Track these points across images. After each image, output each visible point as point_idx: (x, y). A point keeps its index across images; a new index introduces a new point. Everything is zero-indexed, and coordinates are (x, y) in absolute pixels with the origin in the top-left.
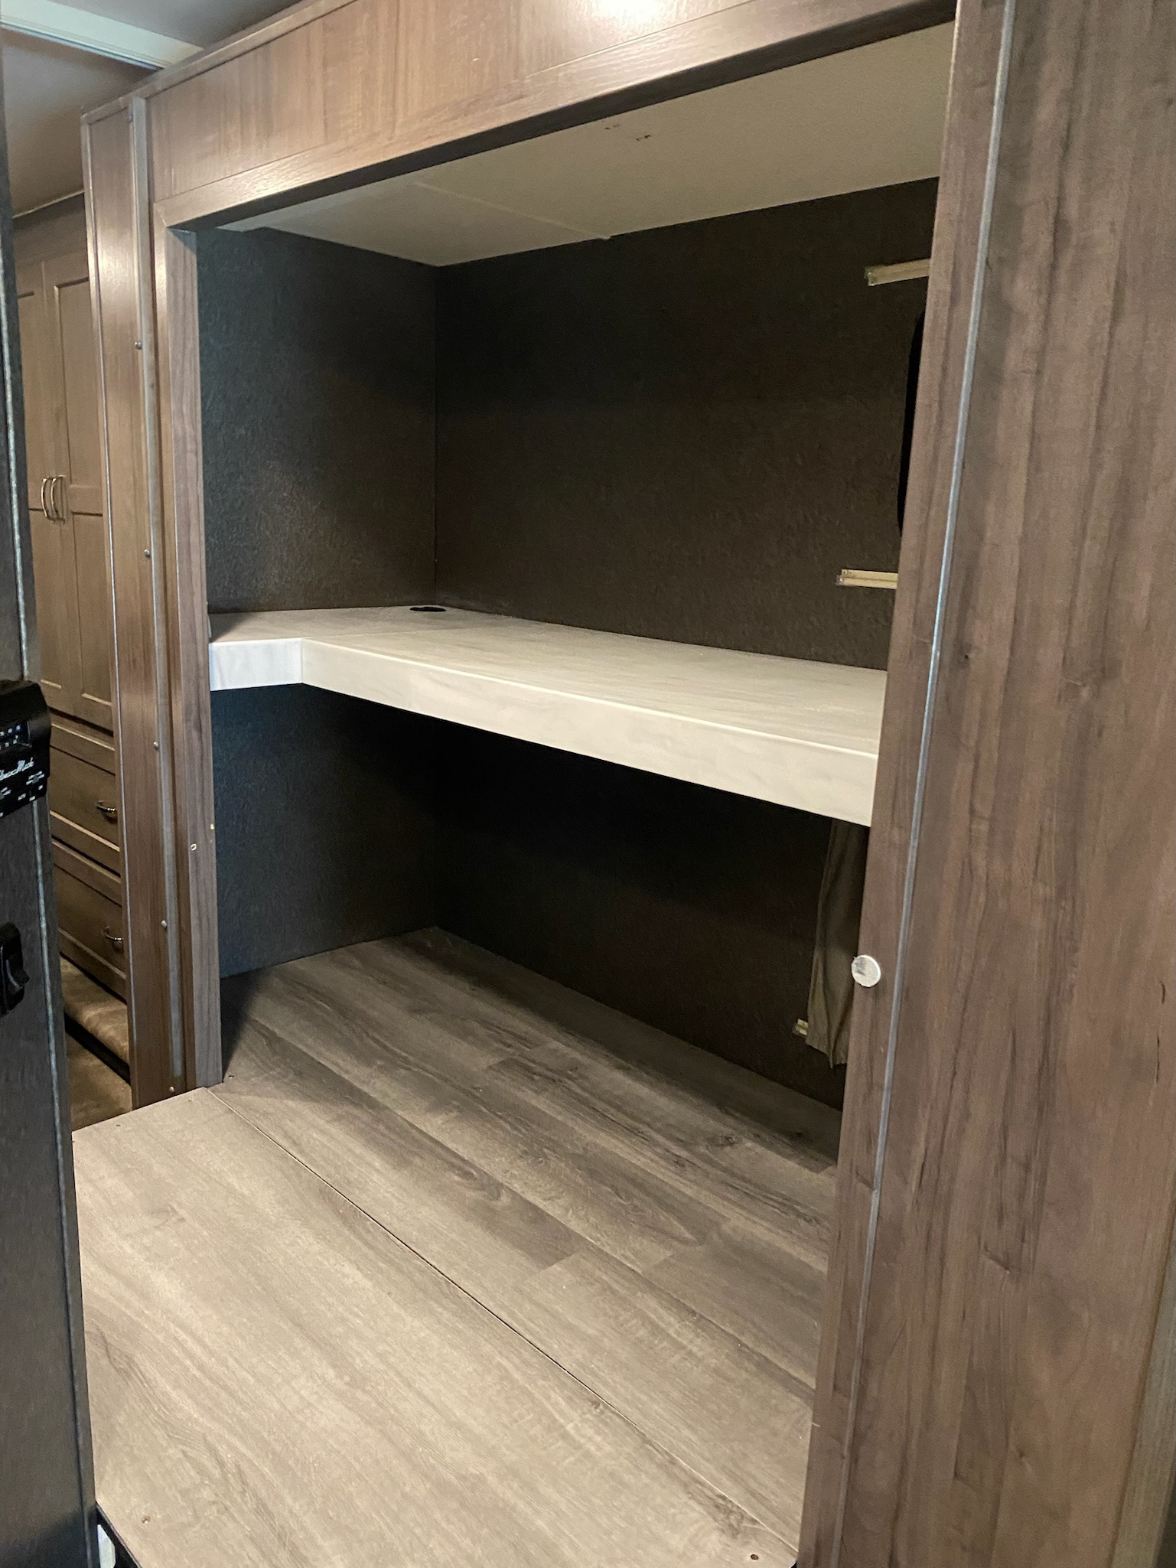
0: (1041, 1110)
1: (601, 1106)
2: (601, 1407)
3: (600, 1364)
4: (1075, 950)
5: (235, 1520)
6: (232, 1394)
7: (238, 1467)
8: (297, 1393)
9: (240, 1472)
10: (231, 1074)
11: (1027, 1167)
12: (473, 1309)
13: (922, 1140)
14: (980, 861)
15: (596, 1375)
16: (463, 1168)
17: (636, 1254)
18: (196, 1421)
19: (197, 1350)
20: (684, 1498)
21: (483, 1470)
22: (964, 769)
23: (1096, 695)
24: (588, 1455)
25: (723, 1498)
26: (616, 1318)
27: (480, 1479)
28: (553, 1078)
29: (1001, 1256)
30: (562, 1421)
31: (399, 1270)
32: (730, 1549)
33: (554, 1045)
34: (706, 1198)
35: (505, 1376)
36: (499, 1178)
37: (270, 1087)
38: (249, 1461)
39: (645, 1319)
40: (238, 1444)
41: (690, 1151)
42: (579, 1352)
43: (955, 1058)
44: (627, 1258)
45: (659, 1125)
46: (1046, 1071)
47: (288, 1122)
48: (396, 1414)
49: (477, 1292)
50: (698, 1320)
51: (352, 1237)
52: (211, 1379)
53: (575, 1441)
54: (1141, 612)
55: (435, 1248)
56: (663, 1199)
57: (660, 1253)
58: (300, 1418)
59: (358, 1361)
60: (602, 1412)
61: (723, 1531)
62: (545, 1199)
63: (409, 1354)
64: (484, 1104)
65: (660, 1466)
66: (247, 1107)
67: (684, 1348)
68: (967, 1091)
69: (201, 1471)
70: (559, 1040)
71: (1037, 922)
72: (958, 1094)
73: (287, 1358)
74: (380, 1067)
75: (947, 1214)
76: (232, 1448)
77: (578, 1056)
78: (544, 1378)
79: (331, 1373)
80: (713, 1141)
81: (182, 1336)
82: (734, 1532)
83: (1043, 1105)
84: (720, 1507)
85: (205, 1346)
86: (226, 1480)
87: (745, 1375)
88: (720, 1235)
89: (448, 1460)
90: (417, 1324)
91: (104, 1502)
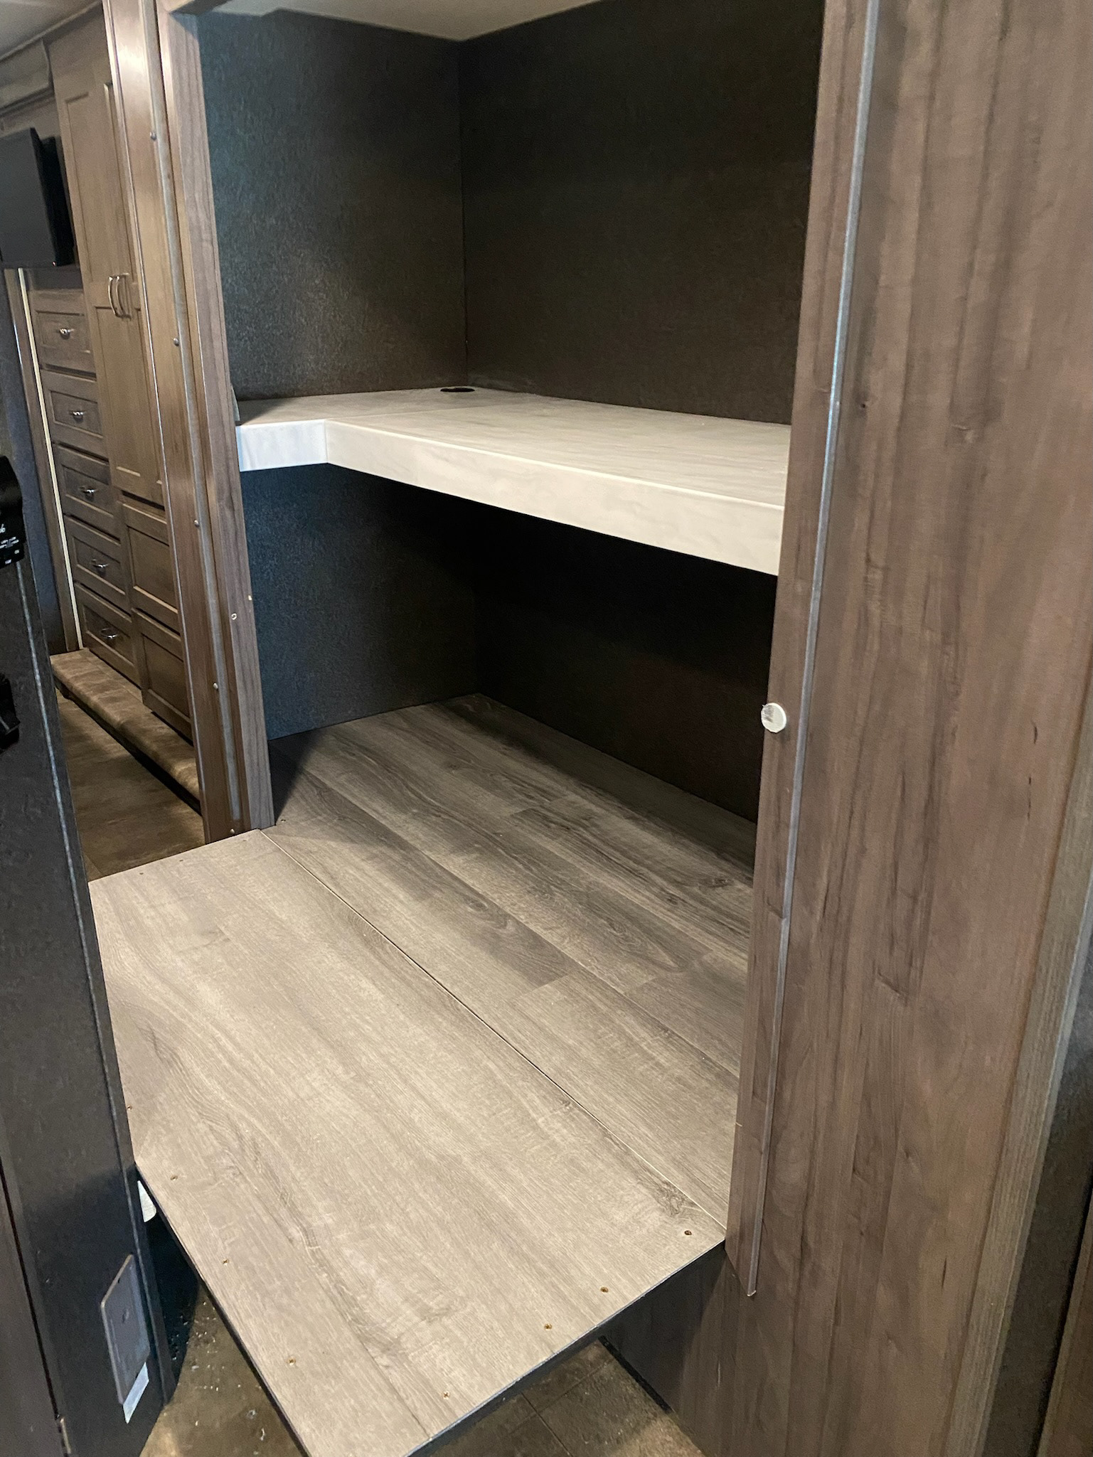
0: (926, 846)
1: (607, 850)
2: (571, 1105)
3: (576, 1070)
4: (957, 694)
5: (246, 1181)
6: (254, 1082)
7: (253, 1139)
8: (308, 1083)
9: (255, 1145)
10: (283, 818)
11: (914, 899)
12: (468, 1020)
13: (825, 874)
14: (875, 608)
15: (570, 1079)
16: (477, 901)
17: (621, 976)
18: (222, 1103)
19: (230, 1047)
20: (632, 1181)
21: (459, 1152)
22: (861, 520)
23: (980, 439)
24: (554, 1145)
25: (668, 1184)
26: (595, 1031)
27: (457, 1160)
28: (567, 827)
29: (892, 981)
30: (534, 1115)
31: (409, 985)
32: (668, 1225)
33: (572, 797)
34: (693, 932)
35: (491, 1076)
36: (508, 910)
37: (316, 830)
38: (263, 1136)
39: (621, 1033)
40: (255, 1122)
41: (684, 891)
42: (558, 1059)
43: (853, 798)
44: (613, 981)
45: (657, 868)
46: (931, 807)
47: (328, 859)
48: (391, 1105)
49: (475, 1006)
50: (670, 1036)
51: (372, 957)
52: (238, 1071)
53: (543, 1132)
54: (1022, 350)
55: (443, 967)
56: (651, 932)
57: (644, 978)
58: (310, 1104)
59: (364, 1059)
60: (571, 1109)
61: (663, 1211)
62: (545, 929)
63: (409, 1056)
64: (504, 848)
65: (616, 1156)
66: (292, 846)
67: (653, 1059)
68: (863, 829)
69: (224, 1143)
70: (577, 793)
71: (924, 667)
72: (855, 833)
73: (304, 1055)
74: (414, 814)
75: (846, 942)
76: (250, 1125)
77: (593, 808)
78: (523, 1080)
79: (340, 1070)
80: (706, 883)
81: (219, 1034)
82: (674, 1212)
83: (929, 840)
84: (665, 1192)
85: (236, 1044)
86: (243, 1150)
87: (705, 1084)
88: (701, 963)
89: (431, 1142)
90: (419, 1031)
91: (140, 1163)
